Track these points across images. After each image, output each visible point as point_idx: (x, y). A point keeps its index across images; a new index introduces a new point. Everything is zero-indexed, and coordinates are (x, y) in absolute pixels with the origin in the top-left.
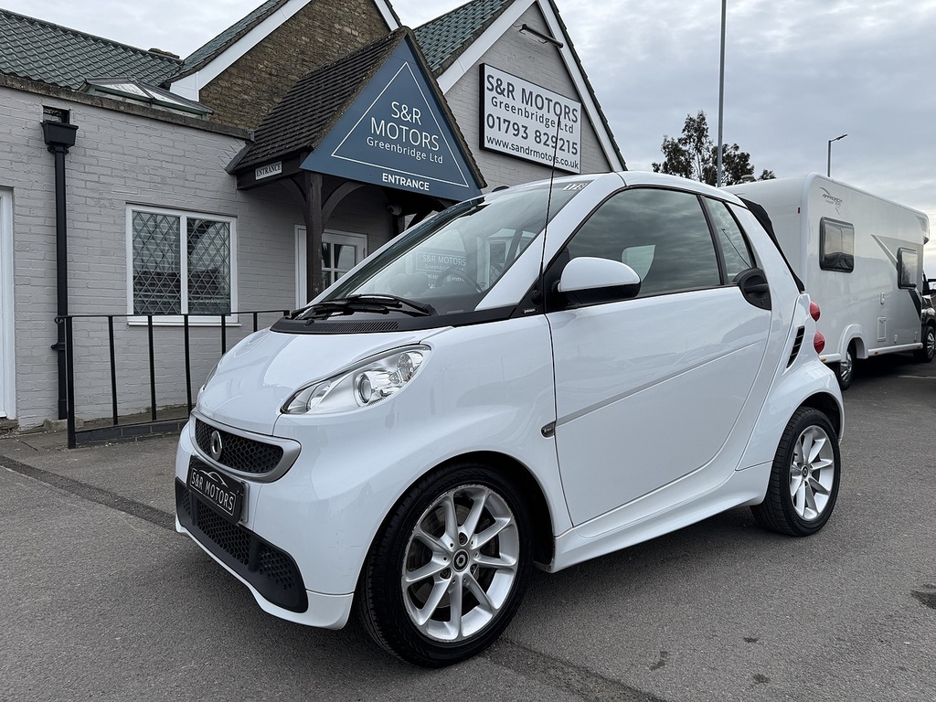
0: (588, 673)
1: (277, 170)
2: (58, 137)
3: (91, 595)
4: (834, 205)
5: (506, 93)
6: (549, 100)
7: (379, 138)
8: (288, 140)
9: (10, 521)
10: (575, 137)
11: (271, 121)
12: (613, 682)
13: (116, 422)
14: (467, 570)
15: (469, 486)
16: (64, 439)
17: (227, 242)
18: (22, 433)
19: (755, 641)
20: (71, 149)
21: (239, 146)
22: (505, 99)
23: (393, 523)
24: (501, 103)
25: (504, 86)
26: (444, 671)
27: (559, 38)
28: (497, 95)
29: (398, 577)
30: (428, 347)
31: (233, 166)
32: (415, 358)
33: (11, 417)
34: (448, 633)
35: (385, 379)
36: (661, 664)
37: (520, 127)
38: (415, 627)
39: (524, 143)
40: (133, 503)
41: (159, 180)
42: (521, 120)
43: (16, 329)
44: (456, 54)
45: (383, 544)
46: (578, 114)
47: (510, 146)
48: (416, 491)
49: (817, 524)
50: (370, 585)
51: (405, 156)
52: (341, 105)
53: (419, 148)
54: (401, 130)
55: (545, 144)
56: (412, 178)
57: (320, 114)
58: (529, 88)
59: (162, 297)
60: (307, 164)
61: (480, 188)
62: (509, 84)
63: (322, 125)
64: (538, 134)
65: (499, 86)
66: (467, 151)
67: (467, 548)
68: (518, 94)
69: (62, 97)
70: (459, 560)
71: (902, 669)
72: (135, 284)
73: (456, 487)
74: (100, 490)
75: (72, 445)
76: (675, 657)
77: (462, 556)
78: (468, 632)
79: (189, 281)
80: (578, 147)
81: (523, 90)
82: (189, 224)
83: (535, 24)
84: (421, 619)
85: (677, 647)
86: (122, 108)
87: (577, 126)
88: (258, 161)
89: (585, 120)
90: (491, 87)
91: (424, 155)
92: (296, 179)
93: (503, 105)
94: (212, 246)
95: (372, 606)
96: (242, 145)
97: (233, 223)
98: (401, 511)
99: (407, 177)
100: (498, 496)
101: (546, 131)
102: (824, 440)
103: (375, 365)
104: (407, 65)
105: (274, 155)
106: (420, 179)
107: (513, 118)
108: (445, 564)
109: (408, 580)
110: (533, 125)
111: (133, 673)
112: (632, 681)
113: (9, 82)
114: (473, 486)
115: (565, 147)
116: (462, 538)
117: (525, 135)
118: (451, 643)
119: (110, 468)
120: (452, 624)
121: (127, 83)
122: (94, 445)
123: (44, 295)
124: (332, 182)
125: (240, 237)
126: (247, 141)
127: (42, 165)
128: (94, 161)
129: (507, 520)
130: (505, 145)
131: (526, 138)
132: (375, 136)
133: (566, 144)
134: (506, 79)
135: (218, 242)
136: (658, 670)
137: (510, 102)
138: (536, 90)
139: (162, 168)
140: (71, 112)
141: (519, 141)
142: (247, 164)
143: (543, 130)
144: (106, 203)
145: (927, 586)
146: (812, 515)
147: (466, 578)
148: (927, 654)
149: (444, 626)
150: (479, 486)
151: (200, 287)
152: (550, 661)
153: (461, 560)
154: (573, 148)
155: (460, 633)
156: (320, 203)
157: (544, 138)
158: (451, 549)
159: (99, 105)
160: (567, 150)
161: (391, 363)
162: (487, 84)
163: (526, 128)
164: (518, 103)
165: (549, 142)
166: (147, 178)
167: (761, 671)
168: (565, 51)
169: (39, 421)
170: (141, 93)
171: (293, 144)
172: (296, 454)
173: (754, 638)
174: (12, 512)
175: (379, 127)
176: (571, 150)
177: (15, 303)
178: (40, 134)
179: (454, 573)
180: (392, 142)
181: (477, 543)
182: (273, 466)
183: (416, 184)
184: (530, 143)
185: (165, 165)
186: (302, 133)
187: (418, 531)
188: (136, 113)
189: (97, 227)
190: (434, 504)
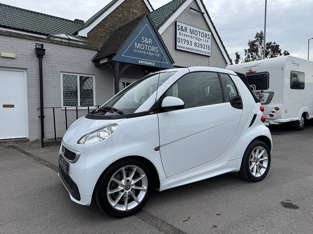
0: (163, 222)
1: (106, 61)
2: (40, 53)
3: (33, 193)
4: (296, 66)
5: (184, 30)
6: (200, 32)
7: (138, 49)
8: (109, 51)
9: (18, 170)
10: (209, 44)
11: (106, 44)
12: (170, 225)
13: (56, 140)
14: (130, 190)
15: (130, 166)
16: (41, 145)
17: (92, 83)
18: (30, 142)
19: (219, 215)
20: (44, 56)
21: (95, 53)
22: (184, 33)
23: (104, 177)
24: (182, 34)
25: (184, 28)
26: (121, 219)
27: (203, 11)
28: (181, 31)
29: (106, 192)
30: (117, 125)
31: (93, 59)
32: (113, 128)
33: (28, 137)
34: (123, 208)
35: (106, 134)
36: (187, 220)
37: (189, 41)
38: (112, 206)
39: (191, 47)
40: (54, 165)
41: (70, 64)
42: (189, 39)
43: (29, 111)
44: (167, 19)
45: (101, 182)
46: (210, 36)
47: (185, 48)
48: (112, 168)
49: (260, 178)
50: (97, 194)
51: (147, 54)
52: (125, 39)
53: (151, 52)
54: (145, 46)
55: (198, 47)
56: (149, 61)
57: (119, 42)
58: (192, 28)
59: (72, 101)
60: (114, 59)
61: (172, 63)
62: (185, 27)
63: (119, 46)
64: (196, 43)
65: (182, 28)
66: (168, 52)
67: (130, 184)
68: (188, 30)
69: (41, 40)
70: (127, 187)
71: (262, 226)
72: (64, 97)
73: (125, 166)
74: (46, 161)
75: (43, 147)
76: (192, 219)
77: (128, 186)
78: (129, 208)
79: (80, 96)
80: (210, 47)
81: (190, 29)
82: (80, 78)
83: (194, 7)
84: (113, 204)
85: (194, 215)
86: (59, 43)
87: (210, 40)
88: (100, 58)
89: (212, 38)
90: (179, 29)
91: (153, 54)
92: (112, 63)
93: (183, 35)
94: (87, 85)
95: (98, 200)
96: (96, 52)
97: (94, 77)
98: (107, 173)
99: (147, 61)
100: (140, 168)
101: (199, 42)
102: (264, 151)
103: (104, 130)
104: (147, 25)
105: (105, 56)
106: (151, 62)
107: (187, 39)
108: (122, 188)
109: (109, 193)
110: (194, 41)
111: (36, 215)
112: (175, 225)
113: (25, 37)
114: (131, 166)
115: (205, 47)
116: (128, 181)
117: (191, 44)
118: (123, 211)
119: (51, 154)
120: (125, 206)
121: (62, 34)
122: (49, 146)
123: (37, 101)
124: (122, 64)
125: (96, 82)
126: (98, 51)
127: (36, 61)
128: (51, 59)
129: (144, 176)
130: (184, 48)
131: (191, 45)
132: (137, 49)
133: (206, 46)
134: (184, 26)
135: (89, 83)
136: (185, 222)
137: (186, 33)
138: (195, 29)
139: (71, 61)
140: (44, 45)
141: (189, 46)
142: (98, 59)
143: (197, 42)
144: (55, 72)
145: (288, 200)
146: (258, 175)
147: (129, 192)
148: (274, 222)
149: (122, 206)
150: (133, 166)
151: (83, 97)
152: (154, 218)
153: (128, 187)
154: (208, 47)
155: (127, 209)
156: (118, 71)
157: (198, 45)
158: (124, 184)
159: (53, 42)
160: (206, 48)
161: (108, 129)
162: (177, 28)
163: (191, 42)
164: (188, 34)
165: (200, 46)
166: (67, 64)
167: (217, 224)
168: (205, 15)
169: (36, 139)
170: (66, 37)
171: (110, 52)
172: (79, 156)
173: (220, 214)
174: (20, 168)
175: (138, 46)
176: (207, 48)
177: (28, 103)
178: (34, 52)
179: (125, 191)
180: (142, 50)
181: (133, 182)
182: (74, 159)
183: (150, 63)
184: (193, 47)
185: (72, 60)
186: (113, 49)
187: (112, 179)
188: (63, 44)
189: (52, 80)
190: (118, 171)
